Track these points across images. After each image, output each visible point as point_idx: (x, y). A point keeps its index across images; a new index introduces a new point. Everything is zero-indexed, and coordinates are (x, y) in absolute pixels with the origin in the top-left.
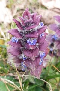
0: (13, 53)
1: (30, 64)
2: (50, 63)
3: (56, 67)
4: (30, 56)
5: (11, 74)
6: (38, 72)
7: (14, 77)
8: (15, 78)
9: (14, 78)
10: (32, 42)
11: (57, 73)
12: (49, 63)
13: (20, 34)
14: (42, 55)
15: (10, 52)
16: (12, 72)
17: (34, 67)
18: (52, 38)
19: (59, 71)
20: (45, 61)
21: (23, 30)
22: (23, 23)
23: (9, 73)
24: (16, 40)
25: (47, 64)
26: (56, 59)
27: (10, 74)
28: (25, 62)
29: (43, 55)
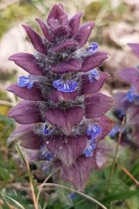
0: (20, 118)
1: (61, 148)
2: (114, 159)
3: (131, 173)
4: (59, 124)
5: (18, 186)
6: (80, 175)
7: (24, 193)
8: (27, 196)
9: (23, 197)
10: (66, 87)
11: (132, 188)
12: (112, 160)
13: (38, 66)
14: (92, 131)
15: (13, 117)
16: (19, 181)
17: (70, 157)
18: (123, 100)
19: (137, 182)
20: (102, 152)
21: (46, 54)
22: (46, 34)
23: (14, 182)
24: (29, 84)
25: (107, 162)
26: (131, 153)
27: (14, 185)
28: (48, 142)
29: (95, 130)
